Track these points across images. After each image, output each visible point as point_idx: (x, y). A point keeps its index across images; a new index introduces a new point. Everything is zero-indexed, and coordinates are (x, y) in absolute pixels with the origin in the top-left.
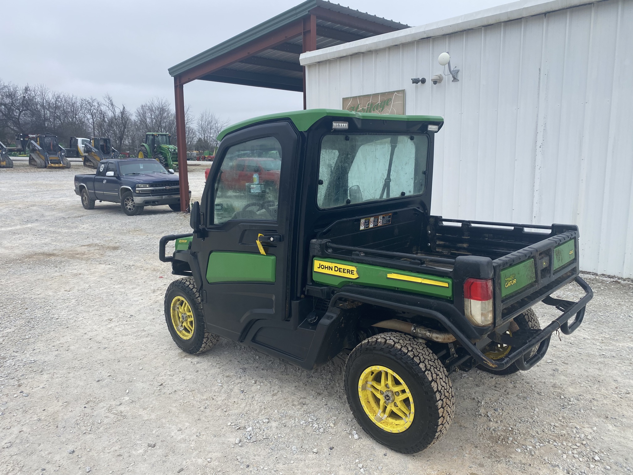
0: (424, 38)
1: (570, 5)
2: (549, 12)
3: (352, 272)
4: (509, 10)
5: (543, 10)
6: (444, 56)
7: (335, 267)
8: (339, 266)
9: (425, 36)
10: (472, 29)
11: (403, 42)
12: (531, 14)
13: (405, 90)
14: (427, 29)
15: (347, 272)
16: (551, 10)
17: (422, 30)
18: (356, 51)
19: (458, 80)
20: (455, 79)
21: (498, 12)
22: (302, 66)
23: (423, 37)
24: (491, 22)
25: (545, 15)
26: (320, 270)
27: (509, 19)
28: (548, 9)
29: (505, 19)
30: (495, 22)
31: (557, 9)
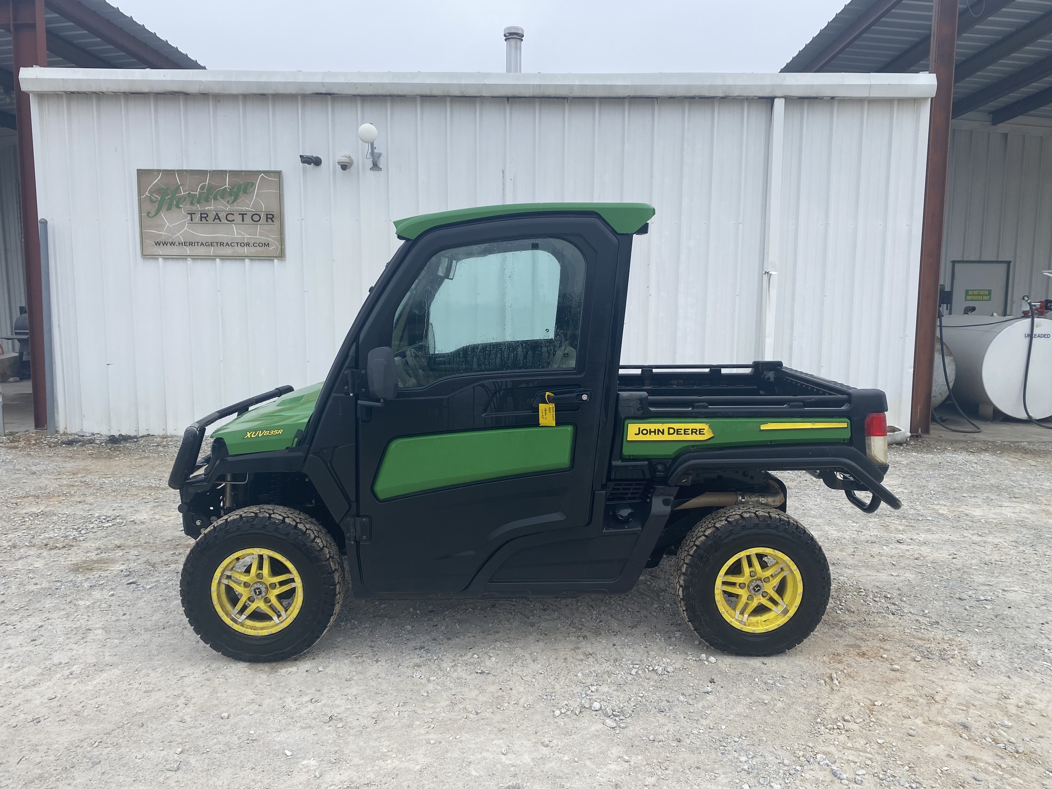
0: (321, 94)
1: (543, 95)
2: (514, 97)
3: (700, 432)
4: (463, 82)
5: (510, 93)
6: (367, 128)
7: (669, 428)
8: (676, 426)
9: (323, 90)
10: (404, 96)
11: (279, 92)
12: (493, 95)
13: (281, 171)
14: (327, 80)
15: (692, 432)
16: (520, 95)
17: (318, 79)
18: (175, 89)
19: (381, 169)
20: (375, 166)
21: (447, 81)
22: (23, 92)
23: (320, 92)
24: (436, 92)
25: (508, 100)
26: (641, 437)
27: (462, 95)
28: (517, 93)
29: (456, 92)
30: (442, 94)
31: (527, 95)
